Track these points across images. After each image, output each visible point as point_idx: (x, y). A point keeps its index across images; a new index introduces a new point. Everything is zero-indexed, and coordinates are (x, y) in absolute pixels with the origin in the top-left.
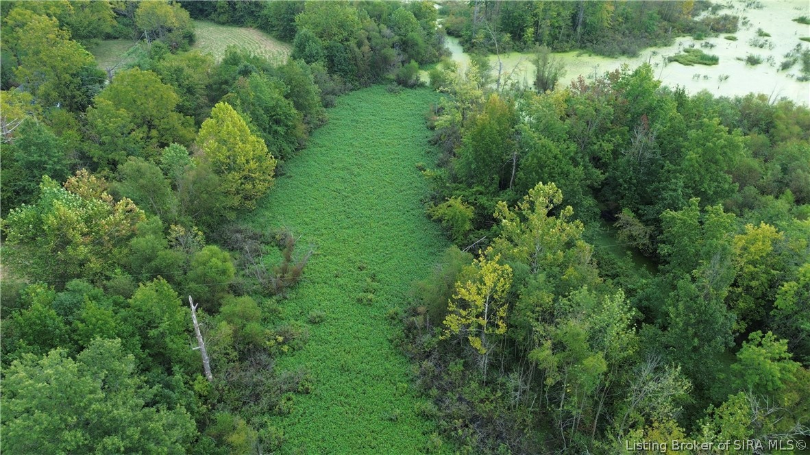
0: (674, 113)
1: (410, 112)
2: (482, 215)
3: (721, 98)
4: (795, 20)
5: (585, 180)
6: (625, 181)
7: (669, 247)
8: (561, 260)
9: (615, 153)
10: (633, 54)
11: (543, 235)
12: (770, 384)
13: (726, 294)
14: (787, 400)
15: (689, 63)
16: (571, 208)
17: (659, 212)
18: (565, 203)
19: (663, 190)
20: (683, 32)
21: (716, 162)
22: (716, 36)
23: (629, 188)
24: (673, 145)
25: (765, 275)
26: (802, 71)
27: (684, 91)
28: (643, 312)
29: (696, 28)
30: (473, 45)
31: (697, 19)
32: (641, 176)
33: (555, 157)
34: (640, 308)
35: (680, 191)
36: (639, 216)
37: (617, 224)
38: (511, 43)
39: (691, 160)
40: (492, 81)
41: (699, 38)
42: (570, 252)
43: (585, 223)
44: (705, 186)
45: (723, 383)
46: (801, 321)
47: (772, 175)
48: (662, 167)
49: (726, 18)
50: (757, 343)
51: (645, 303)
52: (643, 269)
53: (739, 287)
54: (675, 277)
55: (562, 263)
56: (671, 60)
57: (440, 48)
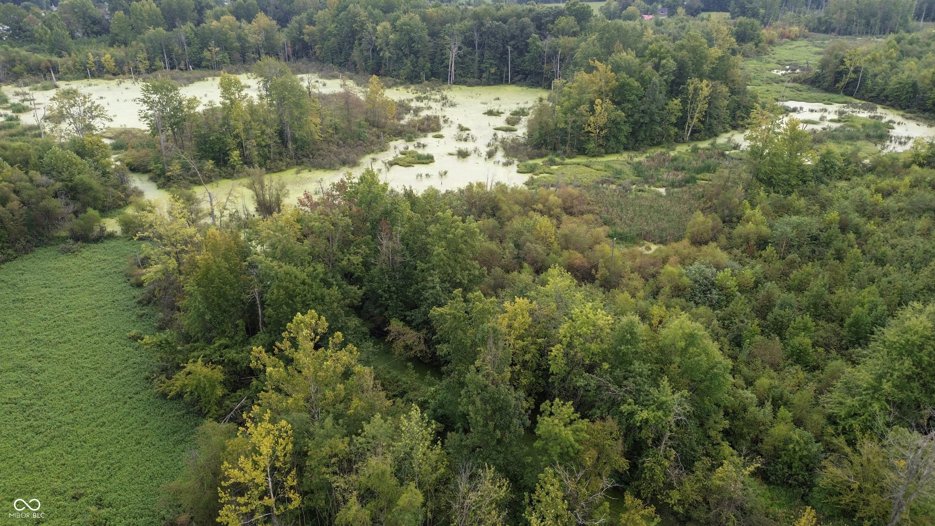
0: (408, 212)
1: (102, 272)
2: (235, 373)
3: (447, 191)
4: (485, 114)
5: (344, 299)
6: (384, 291)
7: (446, 345)
8: (343, 394)
9: (366, 265)
10: (354, 164)
11: (316, 371)
12: (570, 449)
13: (509, 375)
14: (589, 459)
15: (409, 164)
16: (339, 333)
17: (426, 314)
18: (331, 331)
19: (423, 290)
20: (394, 136)
21: (461, 252)
22: (425, 136)
23: (391, 297)
24: (419, 244)
25: (533, 346)
26: (504, 156)
27: (411, 191)
28: (441, 422)
29: (404, 131)
30: (169, 179)
31: (402, 122)
32: (398, 282)
33: (304, 283)
34: (437, 419)
35: (438, 287)
36: (408, 323)
37: (389, 338)
38: (216, 170)
39: (438, 255)
40: (205, 216)
41: (410, 140)
42: (350, 382)
43: (356, 345)
44: (459, 276)
45: (532, 466)
46: (575, 379)
47: (510, 253)
48: (415, 268)
49: (428, 118)
50: (548, 413)
51: (440, 411)
52: (428, 377)
53: (516, 365)
54: (460, 374)
55: (345, 397)
56: (391, 164)
57: (125, 189)
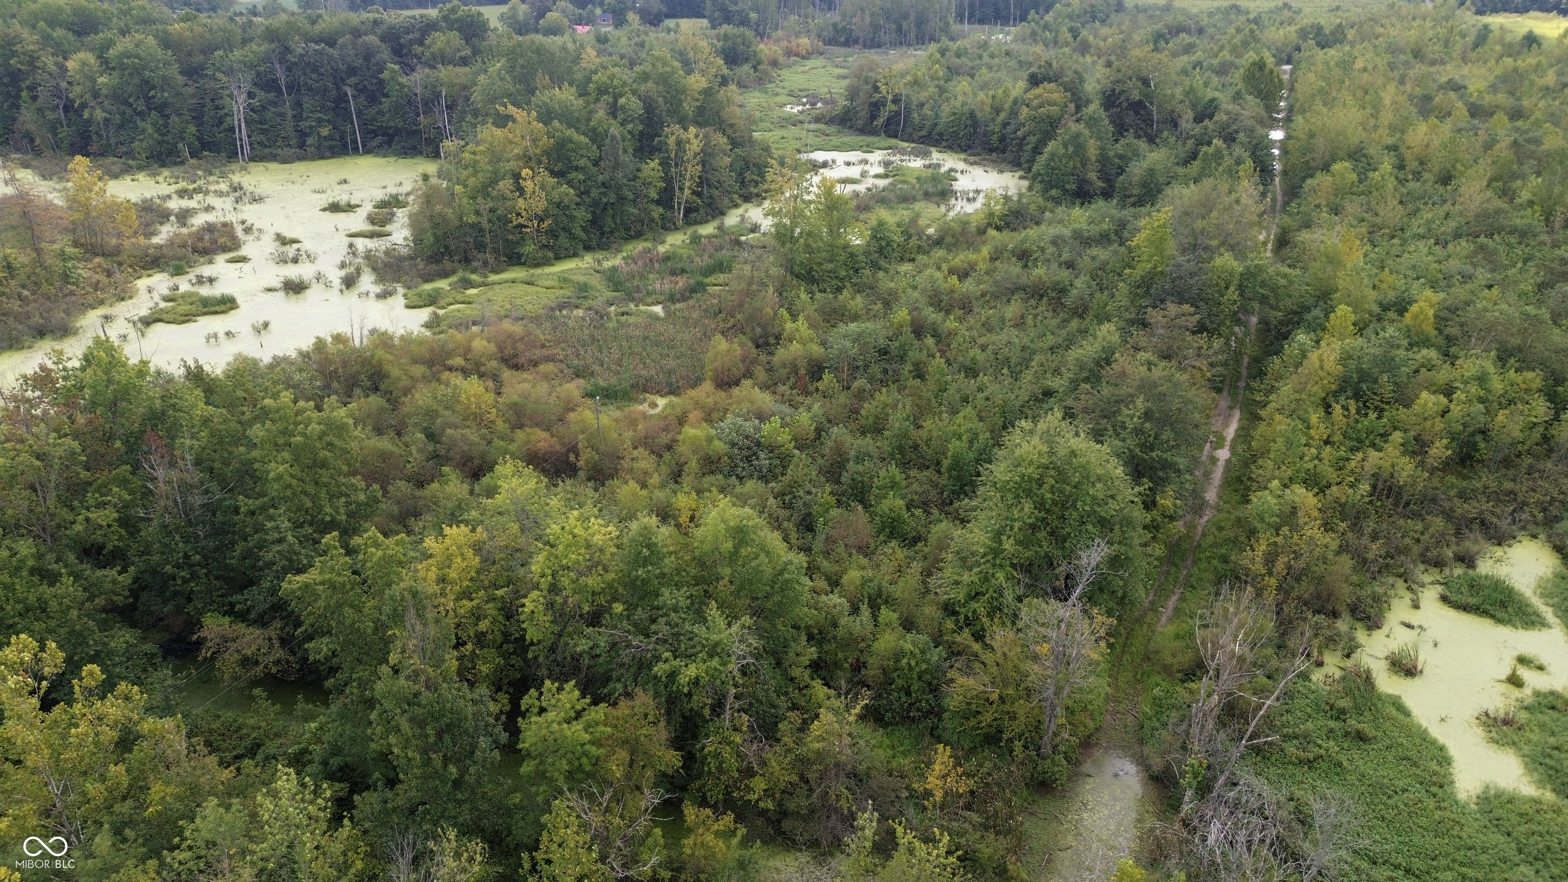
0: (202, 409)
3: (275, 358)
4: (324, 210)
5: (91, 599)
6: (178, 566)
7: (325, 640)
8: (125, 781)
9: (128, 523)
10: (65, 331)
11: (56, 755)
13: (455, 664)
15: (186, 318)
16: (95, 668)
17: (274, 591)
18: (73, 666)
19: (261, 549)
20: (143, 268)
21: (324, 465)
22: (210, 262)
23: (194, 576)
24: (235, 465)
25: (491, 605)
27: (200, 368)
28: (340, 780)
29: (163, 256)
31: (156, 240)
32: (204, 543)
34: (331, 777)
35: (290, 538)
36: (241, 616)
37: (205, 653)
39: (279, 477)
41: (179, 271)
42: (136, 754)
43: (137, 681)
44: (328, 510)
46: (572, 643)
47: (420, 451)
48: (237, 511)
49: (210, 228)
50: (536, 710)
51: (335, 762)
52: (300, 705)
53: (465, 643)
54: (363, 685)
55: (131, 786)
56: (147, 322)
